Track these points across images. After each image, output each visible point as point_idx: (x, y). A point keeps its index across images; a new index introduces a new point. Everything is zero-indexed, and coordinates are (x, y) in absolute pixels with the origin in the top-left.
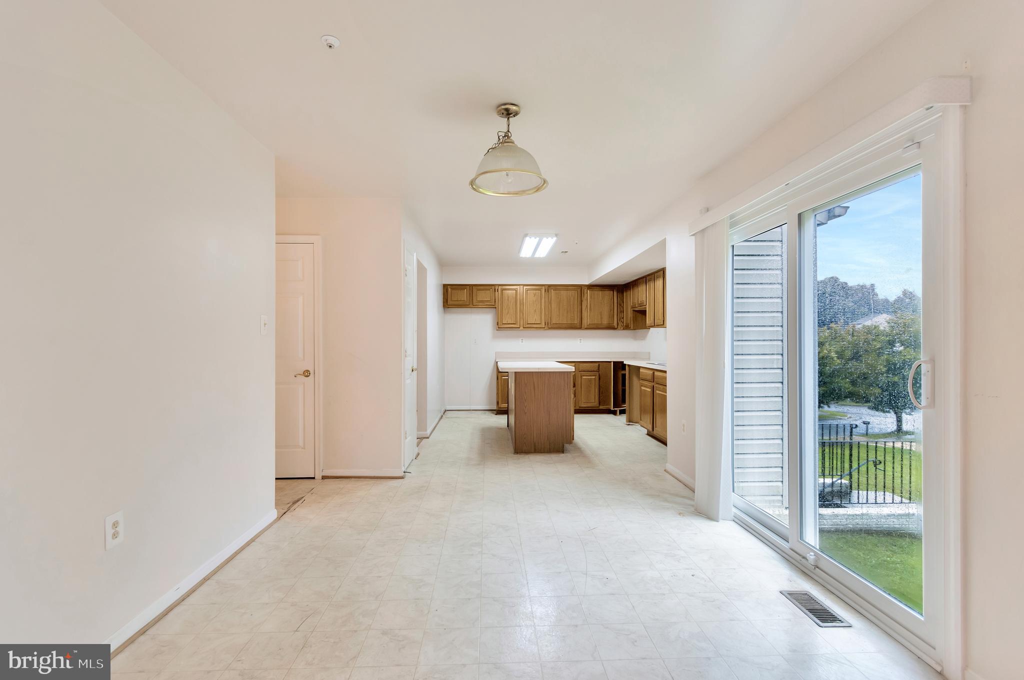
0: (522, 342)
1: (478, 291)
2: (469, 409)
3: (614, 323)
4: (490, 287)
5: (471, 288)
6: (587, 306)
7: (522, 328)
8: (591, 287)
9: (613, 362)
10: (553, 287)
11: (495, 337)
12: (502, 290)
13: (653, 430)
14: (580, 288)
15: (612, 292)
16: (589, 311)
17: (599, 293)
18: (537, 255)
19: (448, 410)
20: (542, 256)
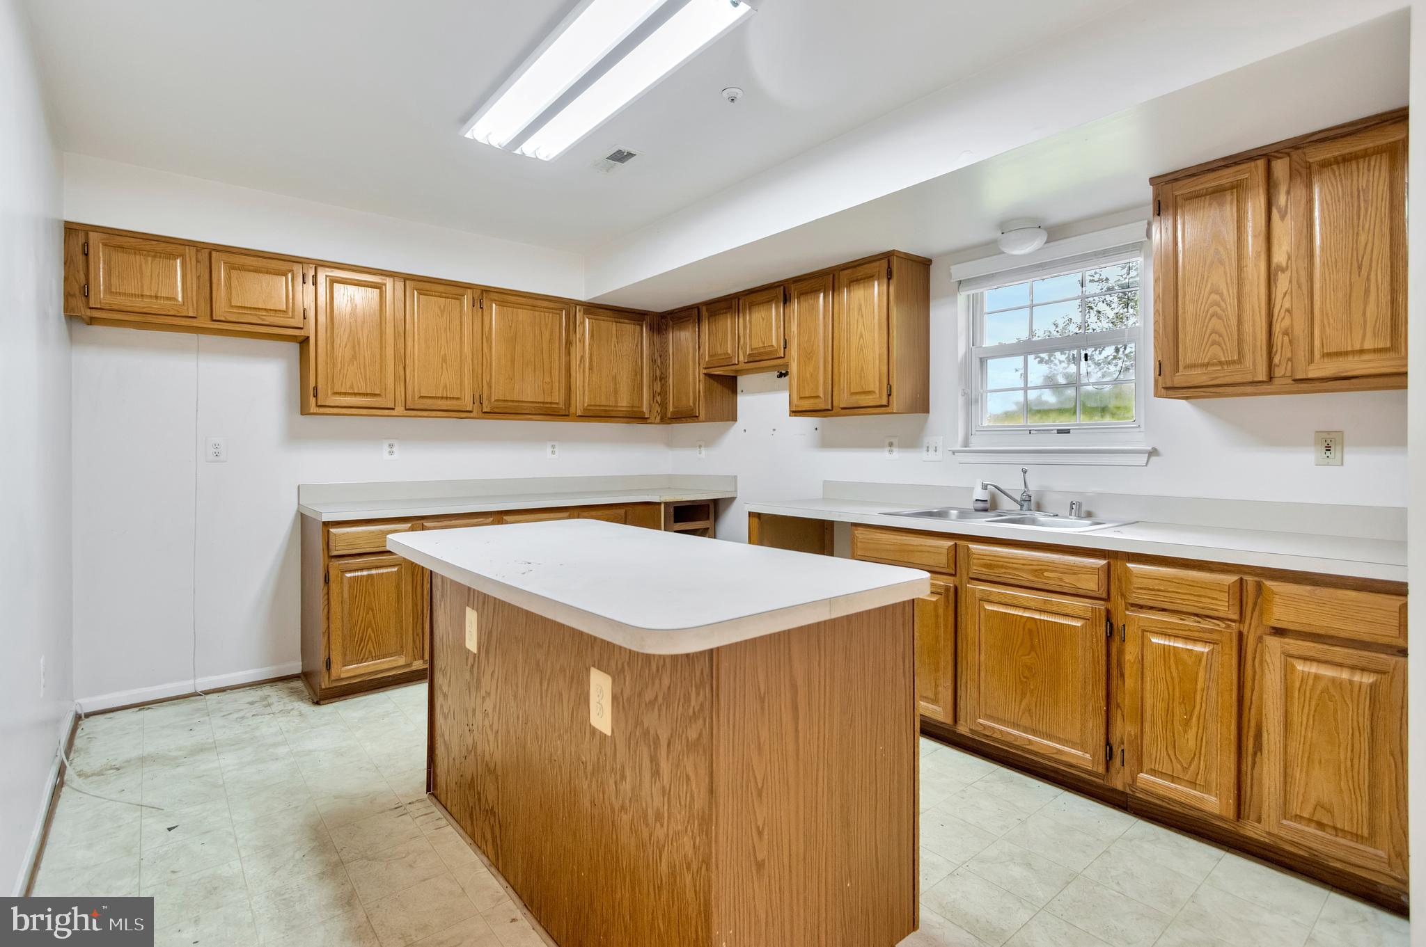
0: (391, 453)
1: (234, 273)
2: (191, 690)
3: (642, 406)
4: (285, 266)
5: (205, 254)
6: (582, 357)
7: (400, 409)
8: (593, 309)
9: (665, 503)
10: (495, 296)
11: (293, 437)
12: (333, 281)
13: (956, 720)
14: (566, 306)
15: (638, 328)
16: (587, 370)
17: (610, 327)
18: (528, 148)
19: (88, 715)
20: (542, 156)
